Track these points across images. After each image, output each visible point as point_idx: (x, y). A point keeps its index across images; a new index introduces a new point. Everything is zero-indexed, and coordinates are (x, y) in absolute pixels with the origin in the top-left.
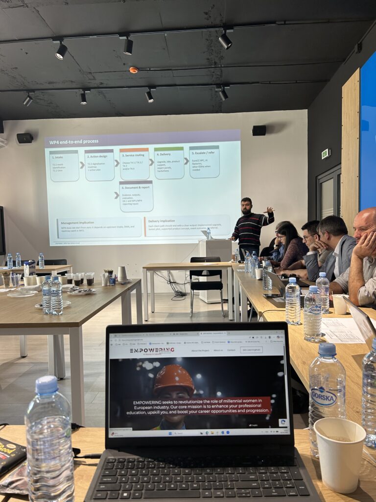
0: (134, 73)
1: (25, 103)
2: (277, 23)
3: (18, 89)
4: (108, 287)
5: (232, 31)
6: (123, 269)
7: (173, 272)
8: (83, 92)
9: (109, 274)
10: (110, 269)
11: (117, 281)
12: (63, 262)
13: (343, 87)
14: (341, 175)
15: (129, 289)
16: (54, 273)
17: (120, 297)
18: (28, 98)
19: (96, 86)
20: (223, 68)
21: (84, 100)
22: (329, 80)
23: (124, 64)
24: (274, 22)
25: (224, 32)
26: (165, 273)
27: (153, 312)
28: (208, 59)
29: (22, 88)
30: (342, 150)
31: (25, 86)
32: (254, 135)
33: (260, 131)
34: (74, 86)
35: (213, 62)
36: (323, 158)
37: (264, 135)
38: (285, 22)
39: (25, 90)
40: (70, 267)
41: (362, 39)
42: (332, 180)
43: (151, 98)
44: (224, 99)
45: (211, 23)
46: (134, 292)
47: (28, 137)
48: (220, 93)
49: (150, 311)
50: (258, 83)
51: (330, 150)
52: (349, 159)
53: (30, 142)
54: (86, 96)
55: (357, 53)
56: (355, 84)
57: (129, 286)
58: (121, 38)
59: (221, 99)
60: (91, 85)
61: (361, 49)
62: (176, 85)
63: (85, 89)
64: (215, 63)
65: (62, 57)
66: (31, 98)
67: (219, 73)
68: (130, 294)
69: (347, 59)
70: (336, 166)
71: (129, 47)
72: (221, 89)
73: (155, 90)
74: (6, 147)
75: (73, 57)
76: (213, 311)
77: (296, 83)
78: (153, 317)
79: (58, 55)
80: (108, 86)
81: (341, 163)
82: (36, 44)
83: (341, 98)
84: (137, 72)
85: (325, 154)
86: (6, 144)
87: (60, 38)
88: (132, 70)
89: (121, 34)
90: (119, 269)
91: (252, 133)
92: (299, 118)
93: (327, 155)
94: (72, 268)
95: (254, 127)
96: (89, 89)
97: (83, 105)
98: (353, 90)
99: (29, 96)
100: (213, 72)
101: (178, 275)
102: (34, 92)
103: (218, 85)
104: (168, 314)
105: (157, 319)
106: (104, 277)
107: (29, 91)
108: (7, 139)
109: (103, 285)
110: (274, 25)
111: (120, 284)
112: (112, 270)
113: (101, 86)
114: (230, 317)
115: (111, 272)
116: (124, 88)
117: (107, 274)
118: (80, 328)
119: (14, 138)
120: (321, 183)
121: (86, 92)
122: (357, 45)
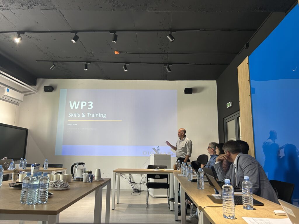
0: (117, 54)
1: (50, 68)
2: (200, 30)
3: (48, 60)
4: (87, 183)
5: (175, 33)
6: (99, 171)
7: (134, 175)
8: (86, 64)
9: (89, 174)
10: (90, 170)
11: (94, 179)
13: (238, 67)
14: (240, 118)
15: (101, 185)
17: (95, 191)
18: (53, 66)
19: (94, 61)
20: (168, 54)
21: (86, 68)
22: (229, 64)
23: (112, 49)
24: (199, 30)
25: (170, 33)
26: (127, 175)
27: (118, 203)
28: (160, 49)
29: (50, 60)
30: (240, 102)
31: (52, 58)
32: (185, 93)
33: (188, 91)
34: (81, 60)
35: (163, 50)
36: (227, 107)
37: (192, 93)
38: (205, 29)
39: (52, 61)
41: (248, 41)
42: (234, 120)
43: (126, 69)
44: (169, 72)
45: (163, 28)
46: (105, 188)
47: (51, 88)
48: (167, 68)
49: (116, 203)
50: (188, 63)
51: (232, 103)
52: (244, 108)
53: (52, 91)
54: (88, 66)
55: (246, 48)
56: (245, 65)
57: (102, 183)
58: (111, 33)
59: (167, 72)
60: (91, 60)
61: (248, 46)
62: (141, 63)
63: (87, 62)
65: (75, 42)
66: (55, 66)
67: (166, 57)
68: (102, 190)
69: (240, 52)
70: (236, 112)
72: (167, 66)
73: (129, 64)
74: (36, 93)
75: (82, 43)
76: (159, 204)
77: (210, 64)
78: (118, 206)
79: (73, 41)
80: (102, 61)
81: (239, 110)
82: (61, 34)
83: (237, 73)
84: (119, 53)
85: (229, 105)
86: (37, 92)
88: (116, 53)
90: (96, 171)
91: (184, 92)
92: (211, 85)
93: (230, 105)
94: (66, 170)
95: (185, 88)
96: (90, 62)
97: (85, 71)
98: (245, 69)
99: (54, 64)
100: (163, 56)
101: (136, 177)
102: (57, 62)
103: (165, 64)
104: (128, 205)
105: (120, 208)
106: (85, 176)
107: (54, 61)
108: (38, 89)
109: (84, 181)
110: (199, 31)
111: (96, 181)
112: (91, 171)
113: (97, 61)
114: (171, 209)
115: (90, 173)
116: (111, 62)
117: (87, 174)
118: (57, 215)
119: (42, 88)
120: (227, 122)
121: (88, 64)
122: (246, 44)
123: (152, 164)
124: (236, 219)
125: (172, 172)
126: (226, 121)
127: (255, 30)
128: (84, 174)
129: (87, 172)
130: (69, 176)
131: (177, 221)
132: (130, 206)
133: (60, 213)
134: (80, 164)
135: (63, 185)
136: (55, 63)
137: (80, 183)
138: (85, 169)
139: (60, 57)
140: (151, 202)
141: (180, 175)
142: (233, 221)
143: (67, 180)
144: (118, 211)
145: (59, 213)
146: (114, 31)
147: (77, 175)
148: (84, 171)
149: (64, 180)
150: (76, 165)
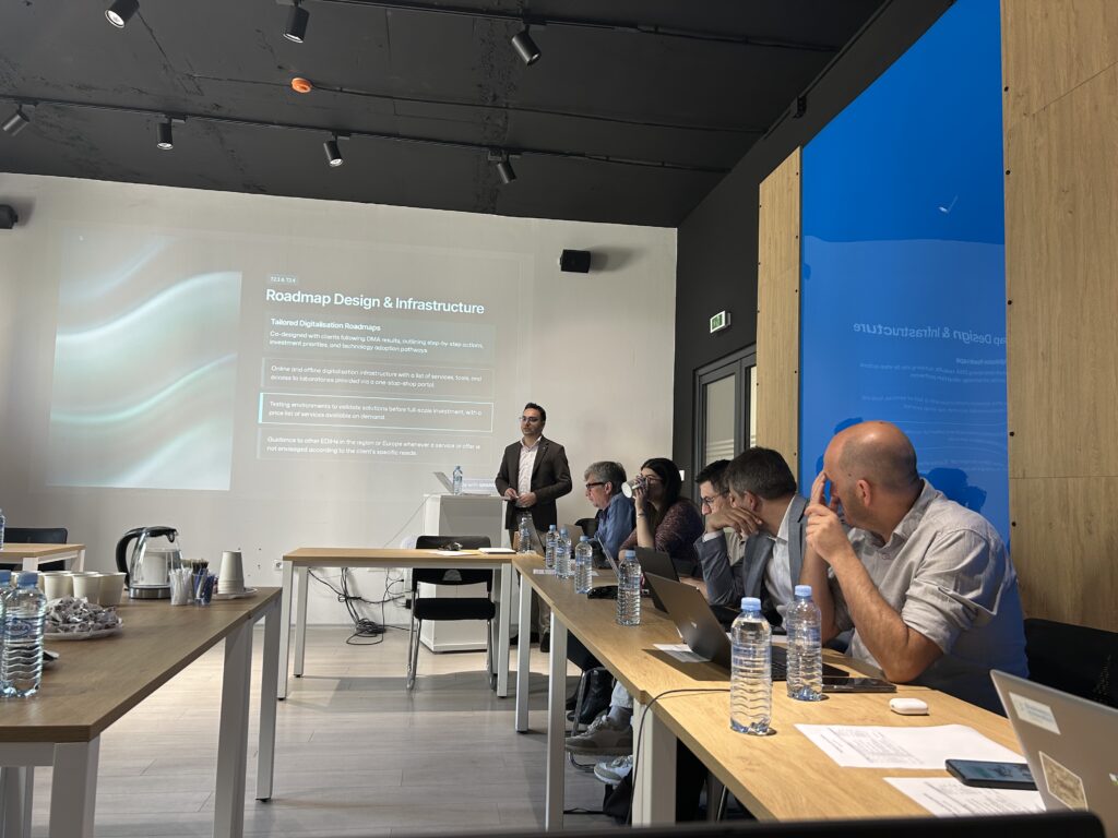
0: (303, 91)
1: (6, 128)
2: (640, 27)
4: (188, 608)
5: (541, 28)
6: (237, 559)
7: (359, 573)
8: (166, 121)
9: (196, 571)
10: (198, 558)
11: (217, 591)
12: (59, 536)
13: (761, 186)
14: (754, 371)
15: (248, 615)
16: (30, 566)
17: (223, 642)
18: (18, 117)
19: (201, 110)
20: (510, 112)
21: (167, 139)
22: (730, 170)
23: (280, 67)
24: (633, 25)
25: (524, 27)
26: (334, 573)
27: (298, 676)
28: (480, 86)
29: (4, 90)
30: (759, 315)
31: (13, 85)
32: (563, 269)
33: (576, 261)
34: (145, 103)
35: (491, 94)
36: (712, 331)
37: (587, 272)
38: (656, 29)
39: (13, 97)
40: (80, 549)
41: (803, 93)
42: (733, 377)
43: (336, 155)
44: (507, 181)
45: (496, 3)
46: (260, 624)
47: (5, 215)
48: (500, 166)
49: (291, 674)
50: (582, 155)
51: (729, 315)
52: (774, 335)
53: (8, 226)
54: (174, 132)
55: (795, 116)
56: (789, 178)
57: (252, 606)
59: (501, 182)
60: (191, 108)
61: (805, 110)
62: (397, 136)
63: (172, 114)
64: (495, 98)
65: (121, 22)
66: (24, 118)
67: (500, 122)
68: (249, 632)
69: (772, 128)
70: (741, 349)
71: (299, 24)
72: (500, 159)
73: (348, 138)
75: (151, 31)
76: (456, 675)
77: (663, 166)
78: (298, 688)
79: (113, 15)
80: (234, 115)
81: (755, 342)
83: (757, 207)
84: (309, 90)
85: (718, 322)
88: (297, 85)
90: (225, 560)
91: (560, 266)
92: (658, 246)
93: (723, 324)
94: (83, 552)
95: (565, 251)
96: (183, 116)
97: (161, 150)
98: (785, 192)
99: (19, 112)
100: (488, 118)
101: (368, 581)
102: (36, 104)
103: (496, 149)
104: (338, 681)
105: (307, 695)
106: (178, 581)
107: (22, 99)
109: (174, 601)
110: (633, 30)
111: (224, 600)
112: (206, 559)
113: (215, 112)
114: (502, 690)
115: (200, 567)
116: (273, 124)
117: (188, 572)
118: (92, 743)
120: (706, 385)
121: (174, 120)
122: (796, 101)
123: (432, 530)
124: (774, 733)
125: (509, 561)
126: (705, 379)
127: (834, 49)
128: (173, 574)
129: (187, 564)
130: (110, 580)
131: (522, 733)
132: (346, 684)
133: (103, 734)
134: (156, 533)
135: (94, 617)
136: (24, 106)
137: (159, 606)
138: (176, 554)
139: (47, 84)
140: (427, 667)
141: (541, 572)
142: (765, 741)
143: (104, 595)
144: (298, 703)
145: (98, 734)
147: (146, 575)
148: (174, 561)
149: (89, 594)
150: (138, 535)
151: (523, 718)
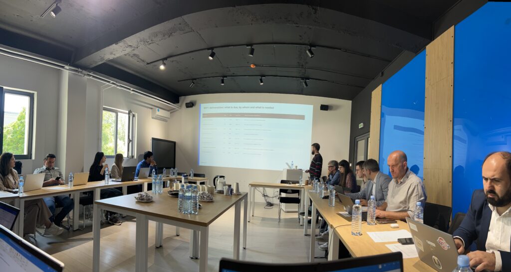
1: (190, 86)
3: (187, 79)
7: (267, 189)
12: (203, 176)
13: (373, 92)
16: (198, 183)
18: (192, 83)
19: (230, 75)
21: (223, 83)
22: (364, 88)
26: (261, 189)
27: (253, 216)
28: (298, 63)
29: (190, 78)
30: (371, 125)
34: (218, 75)
40: (207, 179)
42: (364, 140)
43: (262, 82)
44: (305, 86)
48: (304, 83)
50: (327, 81)
51: (364, 124)
54: (224, 81)
60: (227, 75)
62: (277, 76)
63: (224, 77)
64: (302, 65)
66: (194, 83)
67: (304, 72)
71: (252, 52)
72: (304, 81)
73: (264, 78)
76: (290, 219)
77: (348, 85)
78: (253, 219)
83: (371, 98)
84: (255, 67)
85: (361, 126)
87: (212, 48)
88: (252, 66)
89: (248, 45)
96: (226, 77)
100: (301, 71)
102: (196, 80)
103: (303, 78)
105: (255, 221)
108: (181, 106)
113: (233, 75)
114: (301, 224)
116: (246, 76)
119: (184, 105)
122: (381, 73)
123: (285, 179)
126: (357, 140)
131: (306, 235)
132: (263, 219)
139: (198, 75)
140: (284, 216)
146: (251, 45)
151: (306, 231)
